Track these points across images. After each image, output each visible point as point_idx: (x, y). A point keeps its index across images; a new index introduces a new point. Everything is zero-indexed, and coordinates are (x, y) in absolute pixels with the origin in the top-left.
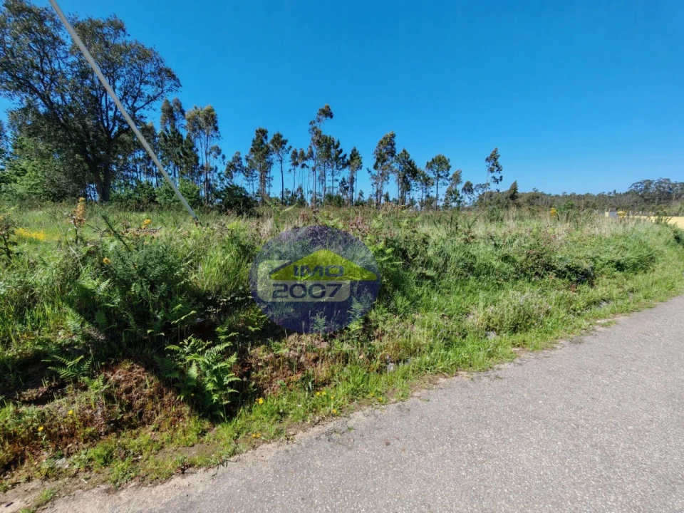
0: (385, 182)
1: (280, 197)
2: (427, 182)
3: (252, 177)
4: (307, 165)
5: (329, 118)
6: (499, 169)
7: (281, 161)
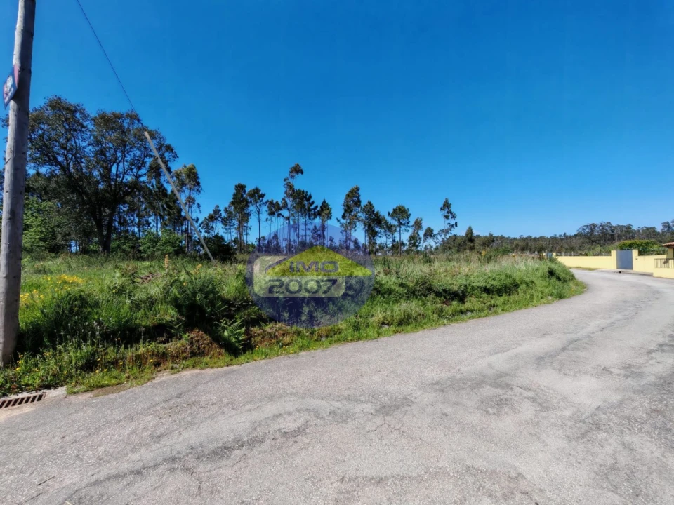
0: (353, 230)
1: (256, 244)
2: (390, 228)
3: (231, 226)
4: (283, 214)
5: (300, 174)
6: (454, 217)
7: (259, 212)
